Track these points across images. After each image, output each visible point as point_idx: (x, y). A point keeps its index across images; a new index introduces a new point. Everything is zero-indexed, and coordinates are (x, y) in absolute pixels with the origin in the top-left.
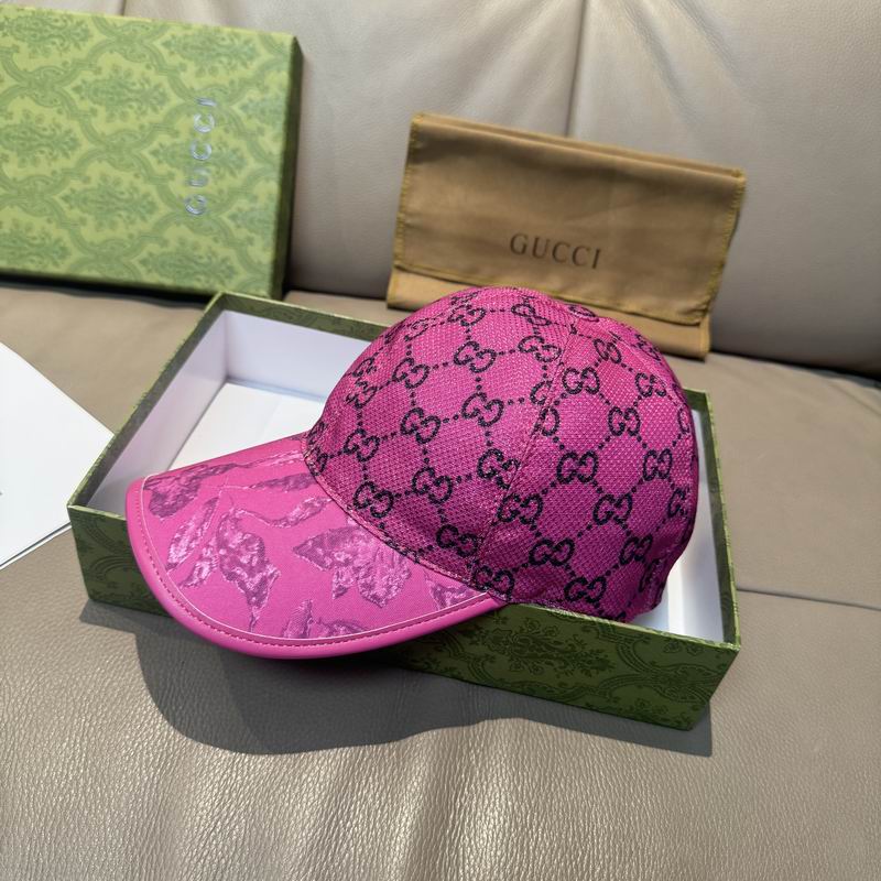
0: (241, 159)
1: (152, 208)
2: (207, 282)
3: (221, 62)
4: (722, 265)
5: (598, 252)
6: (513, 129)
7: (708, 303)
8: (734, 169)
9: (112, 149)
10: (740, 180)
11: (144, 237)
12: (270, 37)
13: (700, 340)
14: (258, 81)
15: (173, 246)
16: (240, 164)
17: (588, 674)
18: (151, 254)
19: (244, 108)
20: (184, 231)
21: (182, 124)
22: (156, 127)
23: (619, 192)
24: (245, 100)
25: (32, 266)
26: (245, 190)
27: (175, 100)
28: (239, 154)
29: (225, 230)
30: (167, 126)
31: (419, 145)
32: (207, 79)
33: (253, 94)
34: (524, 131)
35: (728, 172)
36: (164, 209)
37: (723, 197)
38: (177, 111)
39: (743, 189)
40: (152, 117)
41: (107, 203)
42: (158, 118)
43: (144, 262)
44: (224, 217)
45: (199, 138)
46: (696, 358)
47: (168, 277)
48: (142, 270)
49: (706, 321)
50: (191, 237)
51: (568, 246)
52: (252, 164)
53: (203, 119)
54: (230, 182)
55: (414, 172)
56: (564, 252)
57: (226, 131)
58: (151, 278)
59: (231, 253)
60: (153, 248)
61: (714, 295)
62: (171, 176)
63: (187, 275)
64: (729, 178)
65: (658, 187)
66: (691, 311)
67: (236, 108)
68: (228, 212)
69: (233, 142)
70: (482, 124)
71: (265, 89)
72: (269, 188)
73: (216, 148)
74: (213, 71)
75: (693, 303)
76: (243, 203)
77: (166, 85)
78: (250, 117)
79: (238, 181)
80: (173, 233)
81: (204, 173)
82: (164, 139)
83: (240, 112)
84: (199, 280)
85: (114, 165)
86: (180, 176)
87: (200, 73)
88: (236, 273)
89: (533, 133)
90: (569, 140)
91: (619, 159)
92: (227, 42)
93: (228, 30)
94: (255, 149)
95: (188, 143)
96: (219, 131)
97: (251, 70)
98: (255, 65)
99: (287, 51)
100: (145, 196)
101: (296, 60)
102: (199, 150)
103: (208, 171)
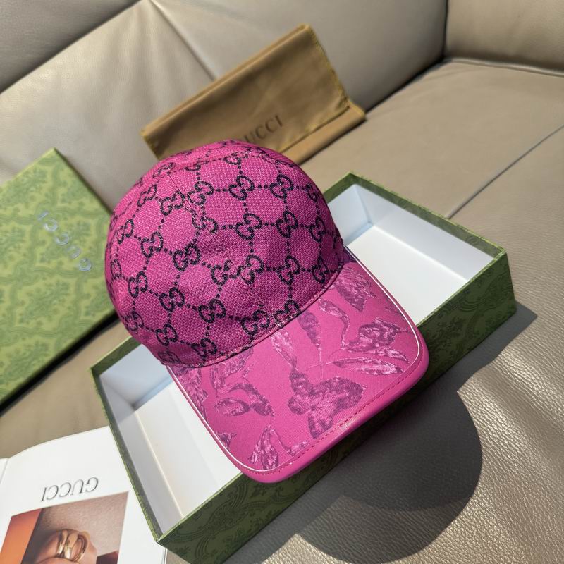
0: (85, 224)
1: (66, 286)
3: (32, 191)
4: (333, 72)
5: (277, 117)
7: (343, 94)
8: (299, 26)
9: (21, 278)
10: (307, 27)
11: (75, 303)
12: (44, 159)
13: (356, 112)
14: (58, 183)
15: (93, 293)
16: (87, 226)
18: (87, 307)
19: (63, 201)
20: (92, 282)
21: (41, 235)
22: (31, 249)
23: (261, 82)
24: (60, 197)
25: (36, 367)
27: (28, 228)
28: (82, 223)
30: (37, 243)
31: (156, 144)
32: (33, 205)
33: (61, 191)
35: (297, 30)
36: (72, 282)
37: (306, 42)
38: (34, 232)
39: (312, 31)
40: (24, 247)
41: (42, 305)
42: (28, 243)
43: (87, 314)
45: (57, 234)
46: (361, 122)
48: (89, 318)
49: (350, 102)
51: (261, 127)
52: (93, 222)
53: (49, 224)
54: (90, 240)
56: (262, 131)
57: (65, 219)
58: (98, 318)
60: (85, 303)
61: (342, 88)
62: (61, 263)
64: (300, 32)
65: (276, 64)
66: (340, 104)
67: (59, 205)
69: (74, 221)
71: (65, 184)
73: (69, 232)
74: (33, 198)
75: (337, 100)
77: (17, 225)
78: (70, 203)
79: (93, 235)
80: (87, 288)
81: (74, 248)
82: (40, 250)
83: (63, 205)
85: (29, 284)
86: (65, 259)
87: (27, 206)
90: (216, 82)
92: (26, 179)
93: (20, 175)
94: (87, 214)
95: (53, 241)
96: (62, 223)
97: (49, 182)
98: (49, 178)
99: (58, 157)
100: (58, 284)
101: (64, 159)
102: (62, 239)
103: (75, 245)
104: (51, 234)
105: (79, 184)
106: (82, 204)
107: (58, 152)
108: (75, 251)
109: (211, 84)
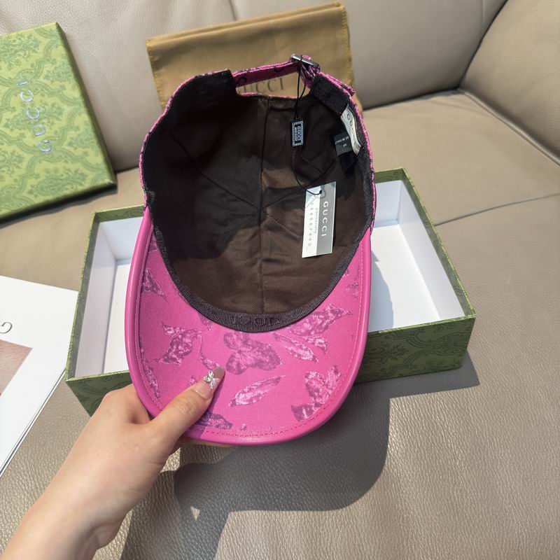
0: (59, 108)
1: (20, 159)
2: (72, 188)
3: (19, 55)
5: (280, 79)
6: (205, 28)
10: (342, 7)
11: (23, 178)
12: (43, 29)
14: (47, 58)
15: (43, 176)
16: (60, 111)
17: (395, 359)
18: (33, 186)
19: (47, 77)
20: (45, 164)
21: (13, 102)
23: (279, 41)
24: (45, 73)
26: (70, 126)
27: (4, 89)
28: (56, 106)
29: (68, 154)
30: (7, 107)
31: (156, 58)
32: (17, 69)
33: (48, 67)
34: (211, 26)
35: (332, 5)
36: (28, 157)
37: (335, 21)
38: (7, 95)
39: (345, 12)
43: (31, 192)
44: (65, 146)
45: (29, 106)
47: (49, 195)
48: (32, 197)
50: (51, 166)
51: (263, 82)
52: (67, 109)
53: (25, 94)
54: (58, 125)
55: (159, 75)
56: (263, 87)
57: (42, 95)
58: (39, 200)
59: (78, 165)
60: (32, 182)
62: (23, 135)
63: (59, 189)
64: (334, 9)
68: (66, 143)
69: (50, 101)
70: (184, 32)
71: (54, 61)
72: (83, 119)
73: (42, 109)
74: (18, 62)
76: (72, 134)
78: (52, 82)
79: (63, 122)
80: (39, 168)
81: (41, 126)
82: (7, 115)
83: (45, 81)
84: (67, 189)
86: (28, 134)
87: (10, 67)
88: (87, 176)
89: (217, 26)
90: (238, 22)
91: (272, 21)
92: (18, 42)
93: (14, 34)
94: (65, 99)
95: (23, 112)
96: (38, 97)
97: (40, 54)
98: (41, 49)
99: (56, 33)
100: (13, 153)
101: (63, 37)
102: (32, 113)
103: (43, 123)
104: (23, 104)
105: (67, 67)
106: (63, 87)
107: (59, 28)
108: (41, 130)
109: (232, 23)
